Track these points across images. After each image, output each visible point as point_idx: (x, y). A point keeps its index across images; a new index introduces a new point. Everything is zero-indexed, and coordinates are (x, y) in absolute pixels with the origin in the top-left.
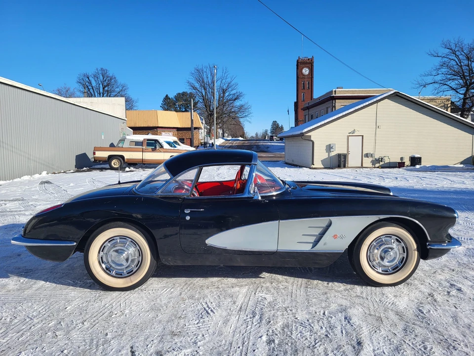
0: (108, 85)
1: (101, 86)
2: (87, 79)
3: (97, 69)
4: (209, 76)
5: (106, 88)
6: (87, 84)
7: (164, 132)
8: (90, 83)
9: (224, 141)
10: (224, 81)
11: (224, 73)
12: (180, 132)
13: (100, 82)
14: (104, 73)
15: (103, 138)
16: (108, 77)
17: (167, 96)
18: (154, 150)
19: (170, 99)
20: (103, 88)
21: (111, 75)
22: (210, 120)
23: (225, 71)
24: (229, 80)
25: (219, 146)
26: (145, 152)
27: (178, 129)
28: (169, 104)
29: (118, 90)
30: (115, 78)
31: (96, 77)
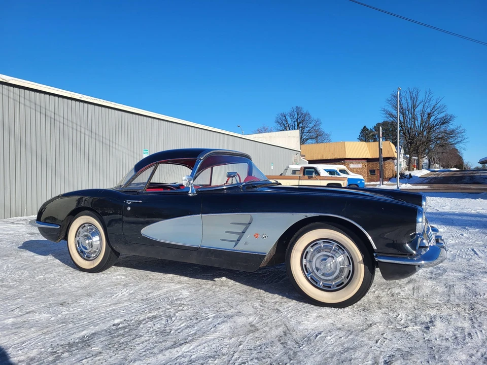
0: (302, 121)
1: (296, 123)
2: (284, 118)
3: (293, 108)
4: (409, 101)
5: (301, 125)
6: (284, 122)
7: (353, 163)
8: (286, 121)
9: (429, 172)
10: (427, 104)
11: (427, 96)
12: (371, 163)
13: (295, 120)
14: (298, 110)
15: (272, 168)
16: (302, 114)
17: (365, 127)
18: (310, 178)
19: (368, 130)
20: (298, 125)
21: (305, 112)
22: (409, 149)
23: (428, 93)
24: (433, 103)
25: (420, 177)
26: (301, 179)
27: (368, 160)
28: (367, 135)
29: (311, 125)
30: (309, 114)
31: (291, 115)
